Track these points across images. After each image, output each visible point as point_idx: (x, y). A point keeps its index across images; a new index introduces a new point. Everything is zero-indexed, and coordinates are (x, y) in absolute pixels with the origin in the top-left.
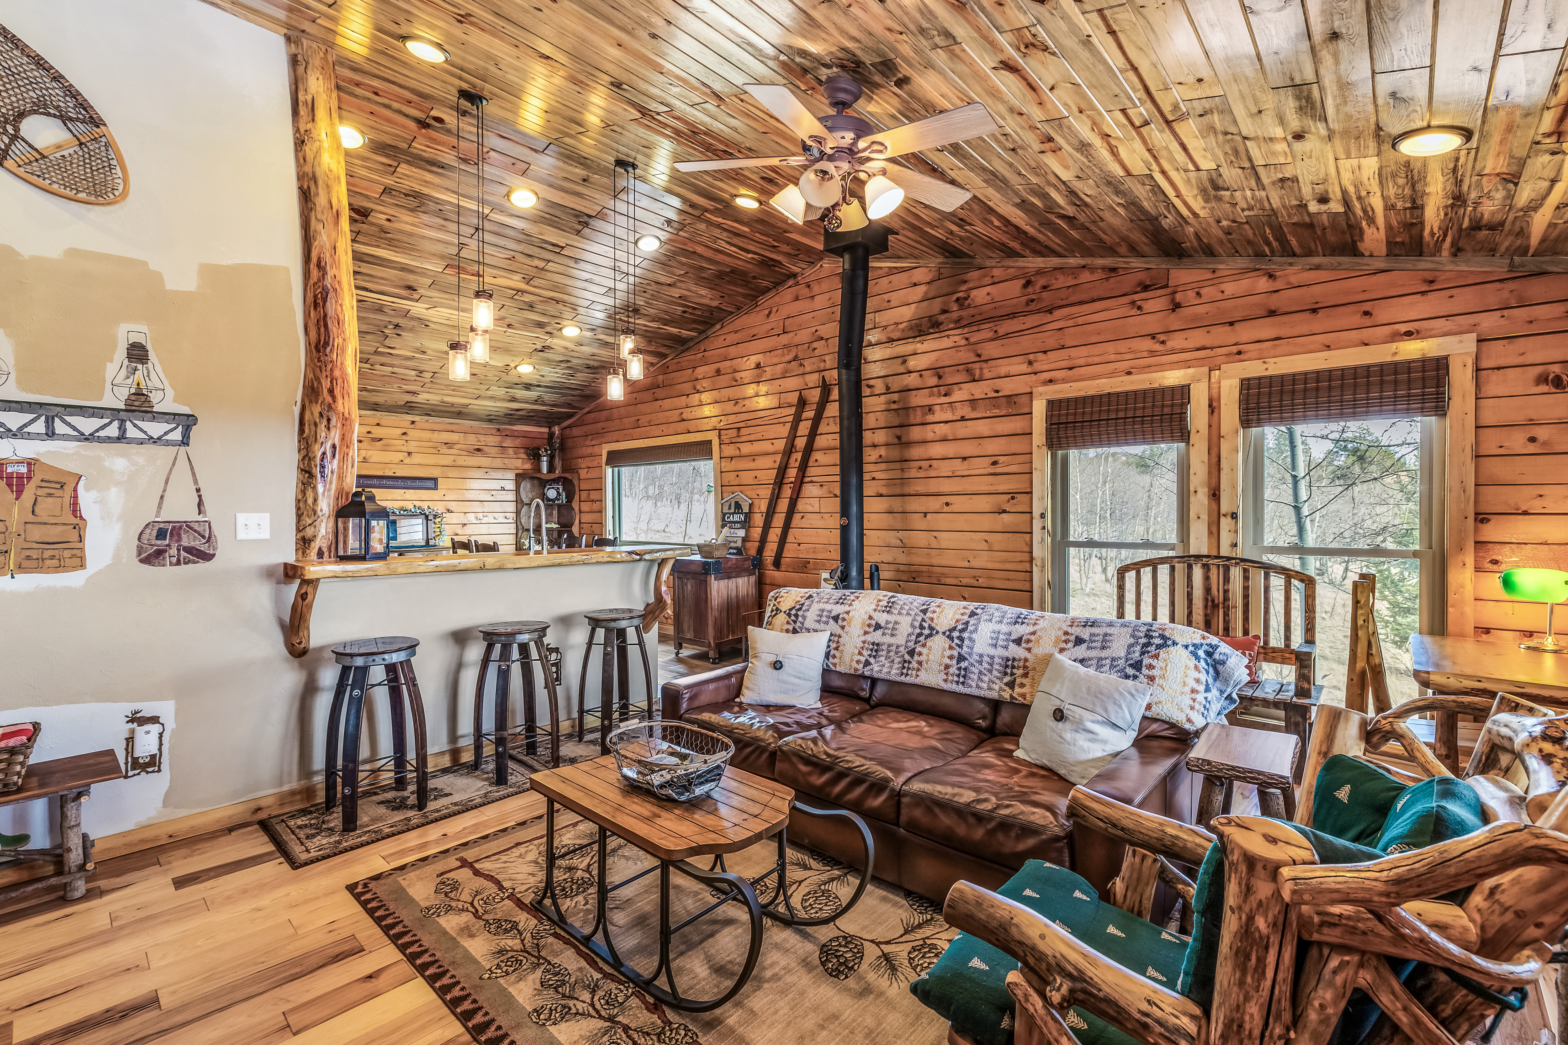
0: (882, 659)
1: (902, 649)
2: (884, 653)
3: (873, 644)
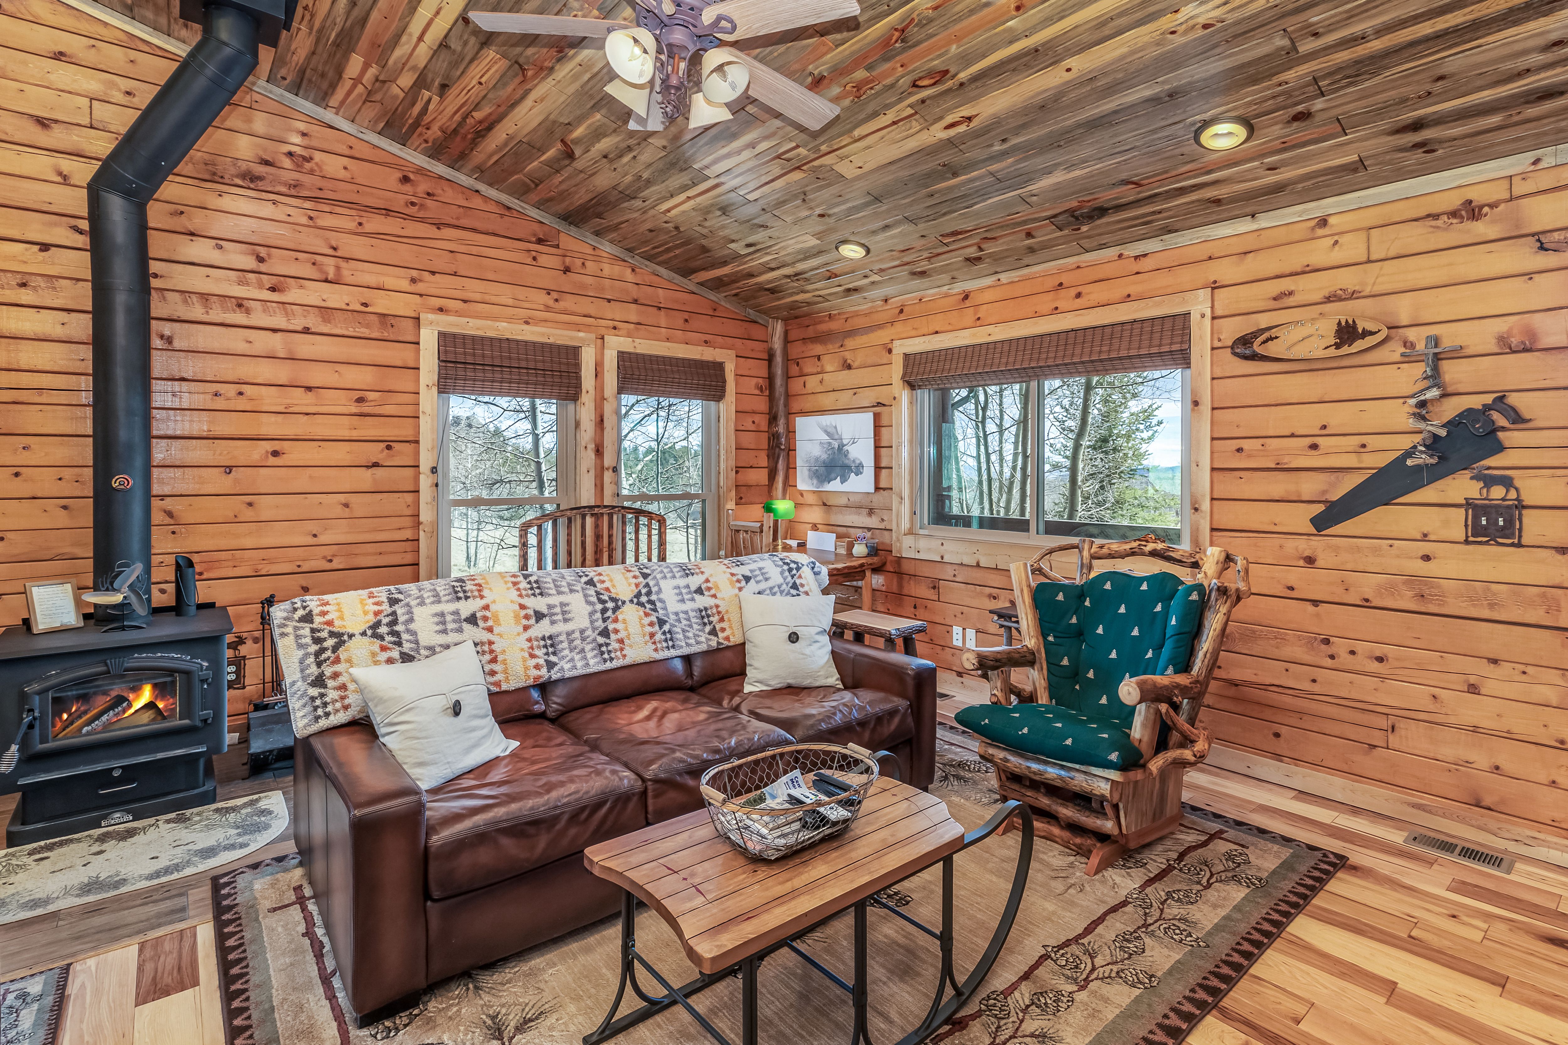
0: (566, 652)
1: (589, 632)
2: (565, 645)
3: (543, 638)
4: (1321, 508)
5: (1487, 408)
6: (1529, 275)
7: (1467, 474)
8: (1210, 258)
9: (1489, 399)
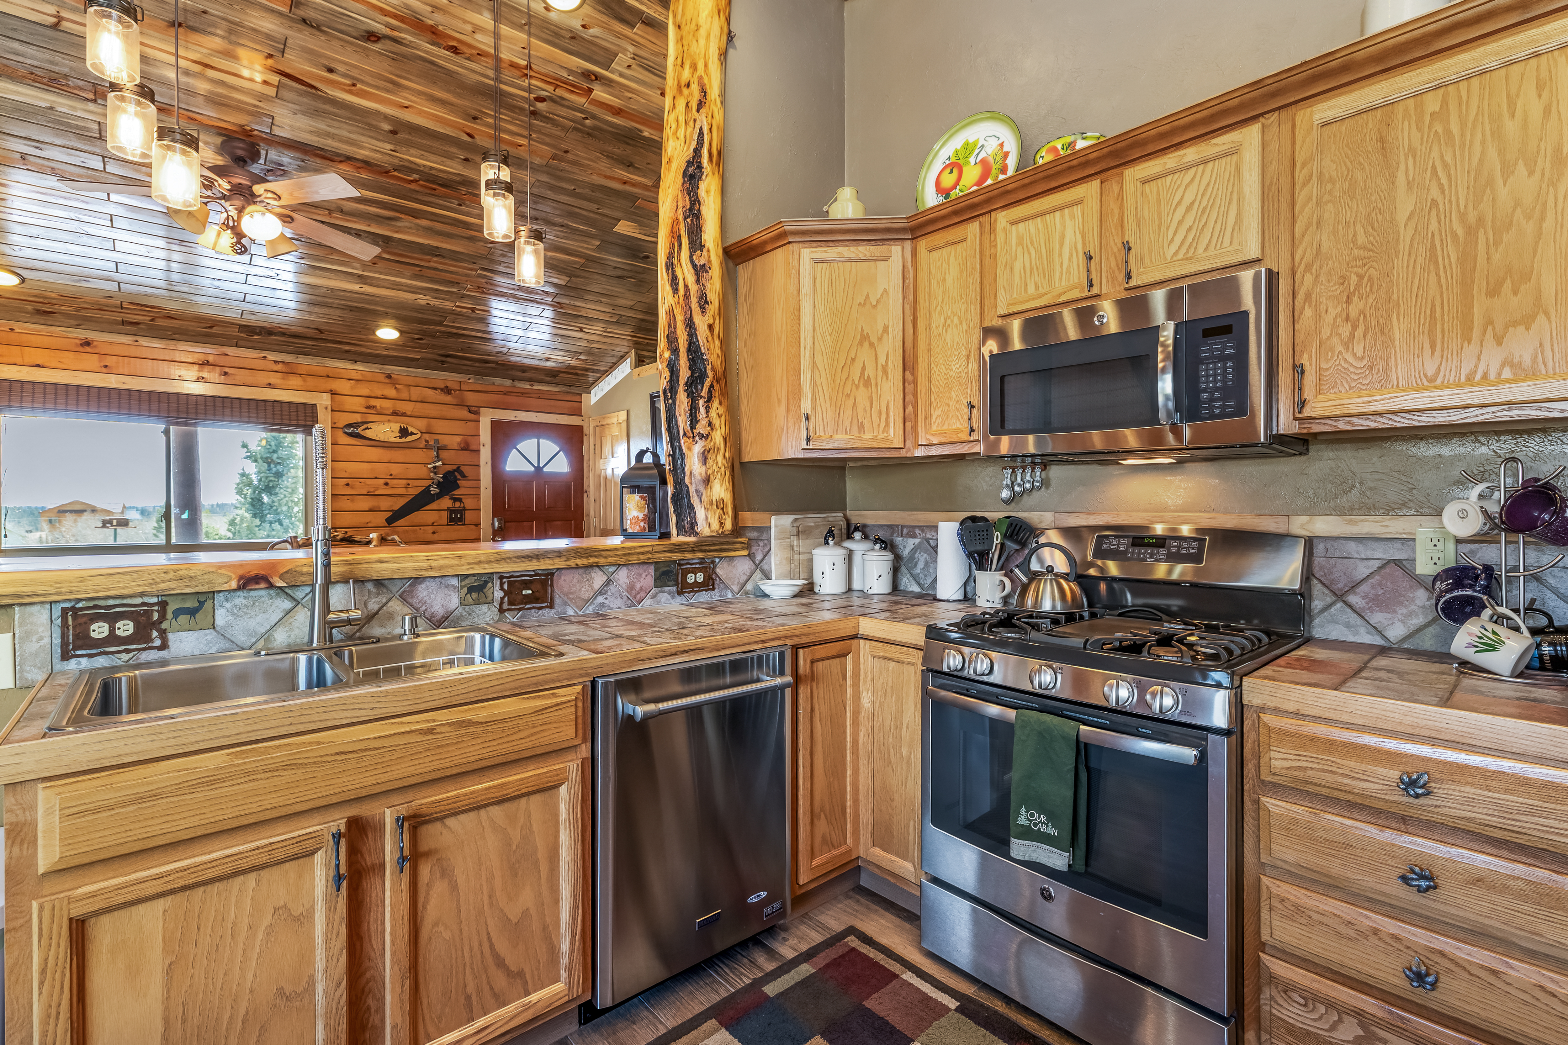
4: (390, 514)
5: (455, 471)
6: (466, 421)
7: (448, 497)
8: (328, 376)
9: (455, 467)
